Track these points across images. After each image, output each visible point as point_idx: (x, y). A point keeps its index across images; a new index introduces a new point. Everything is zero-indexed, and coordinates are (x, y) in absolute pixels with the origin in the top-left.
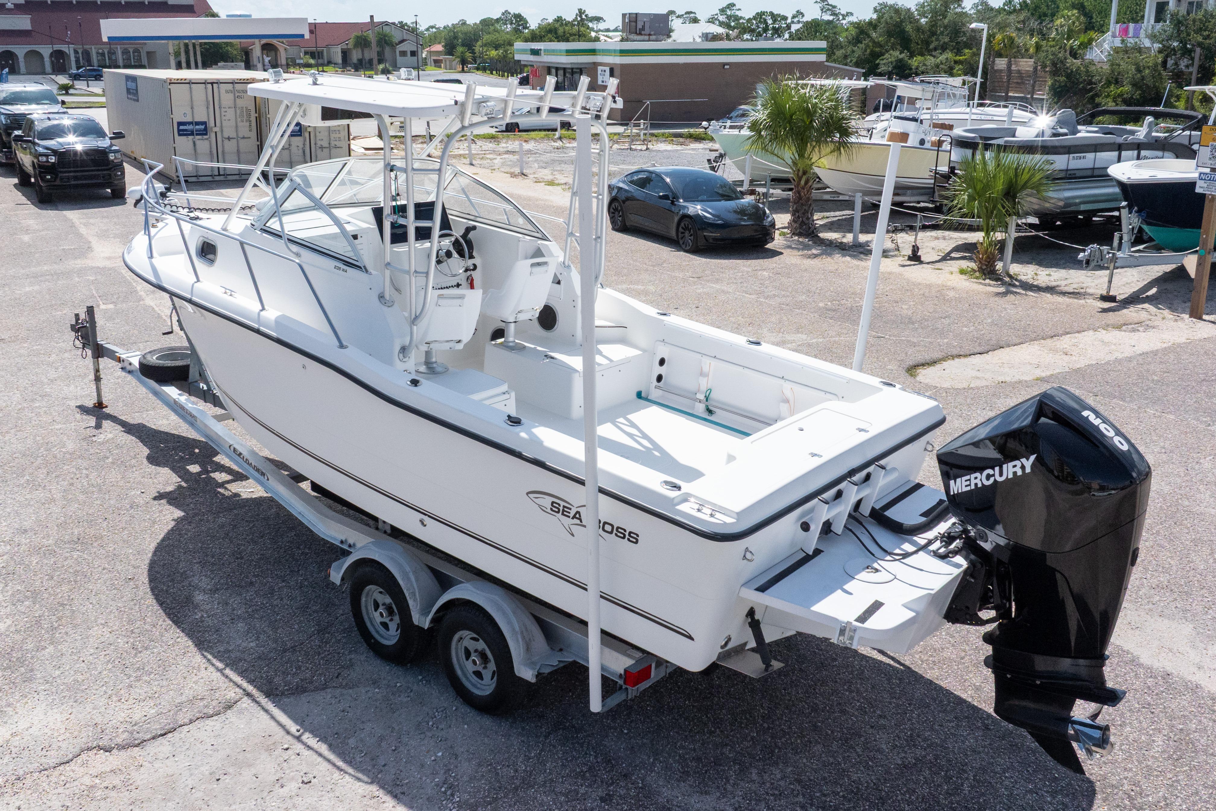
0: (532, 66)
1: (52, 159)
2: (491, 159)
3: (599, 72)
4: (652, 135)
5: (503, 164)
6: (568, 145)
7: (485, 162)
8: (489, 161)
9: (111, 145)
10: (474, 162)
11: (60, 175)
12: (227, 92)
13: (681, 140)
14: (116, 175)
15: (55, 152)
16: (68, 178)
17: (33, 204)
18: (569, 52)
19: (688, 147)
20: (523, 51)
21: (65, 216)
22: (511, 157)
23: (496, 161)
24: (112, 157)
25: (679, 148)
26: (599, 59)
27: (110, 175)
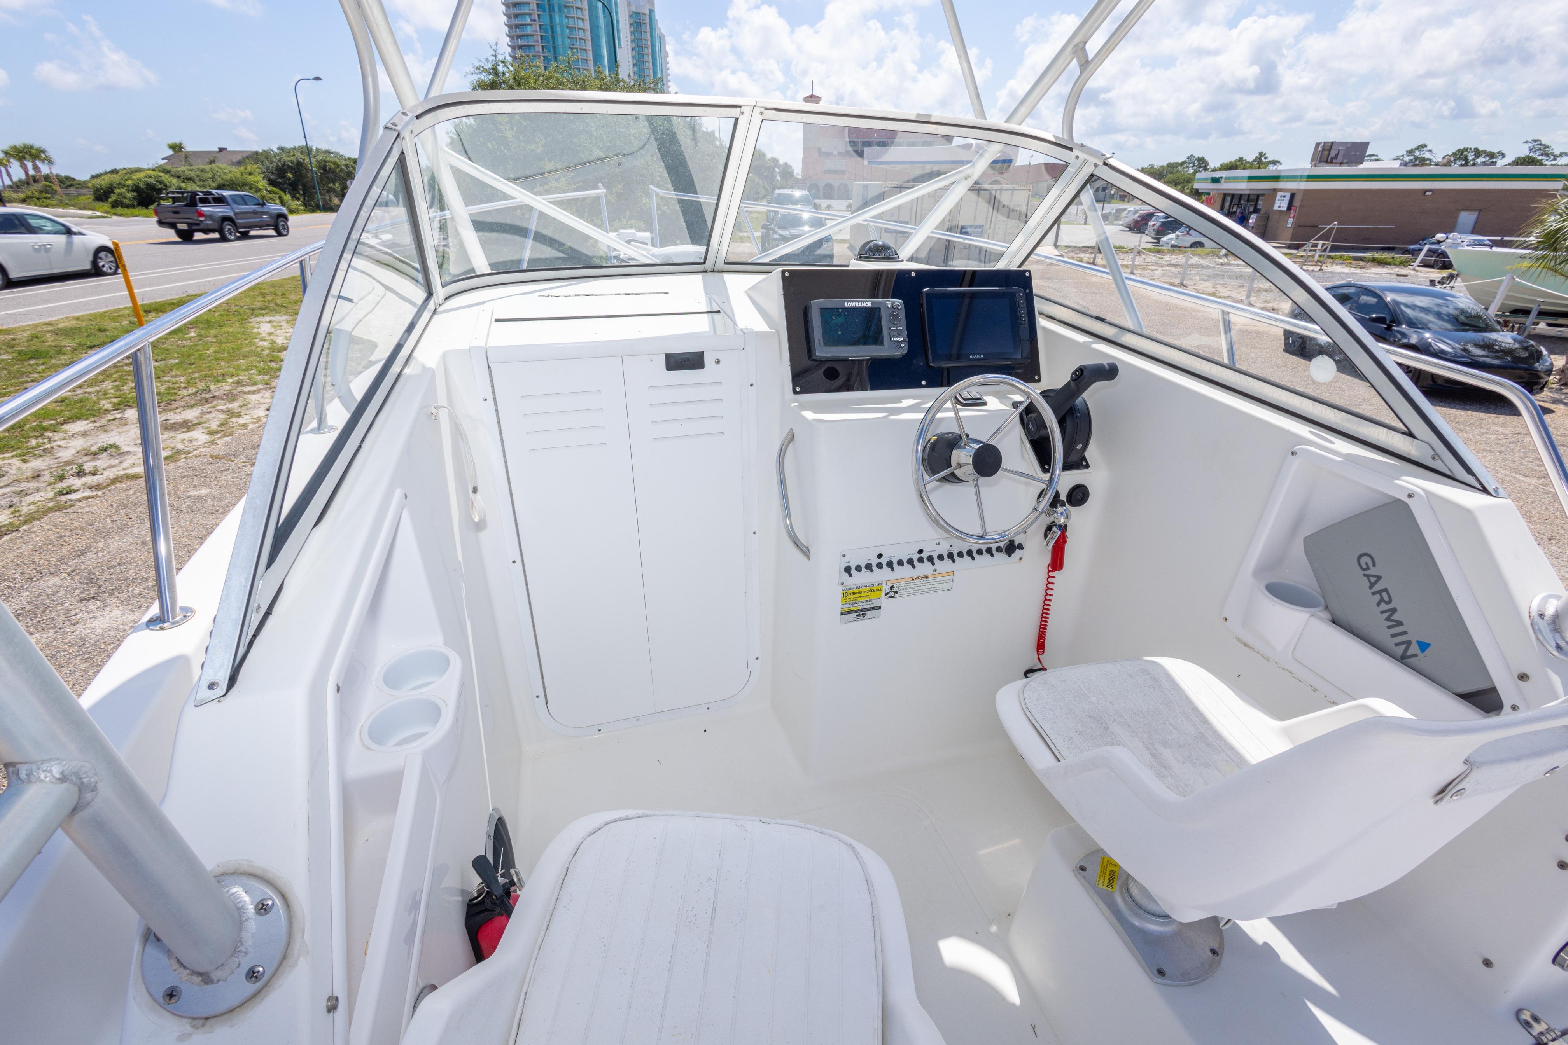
0: (1208, 194)
2: (1152, 270)
3: (1278, 197)
4: (1329, 257)
5: (1163, 275)
6: (1233, 262)
7: (1146, 272)
8: (1149, 271)
10: (1135, 271)
13: (1361, 263)
18: (1251, 179)
19: (1369, 271)
20: (1204, 180)
22: (1173, 269)
23: (1157, 272)
25: (1358, 271)
26: (1281, 185)
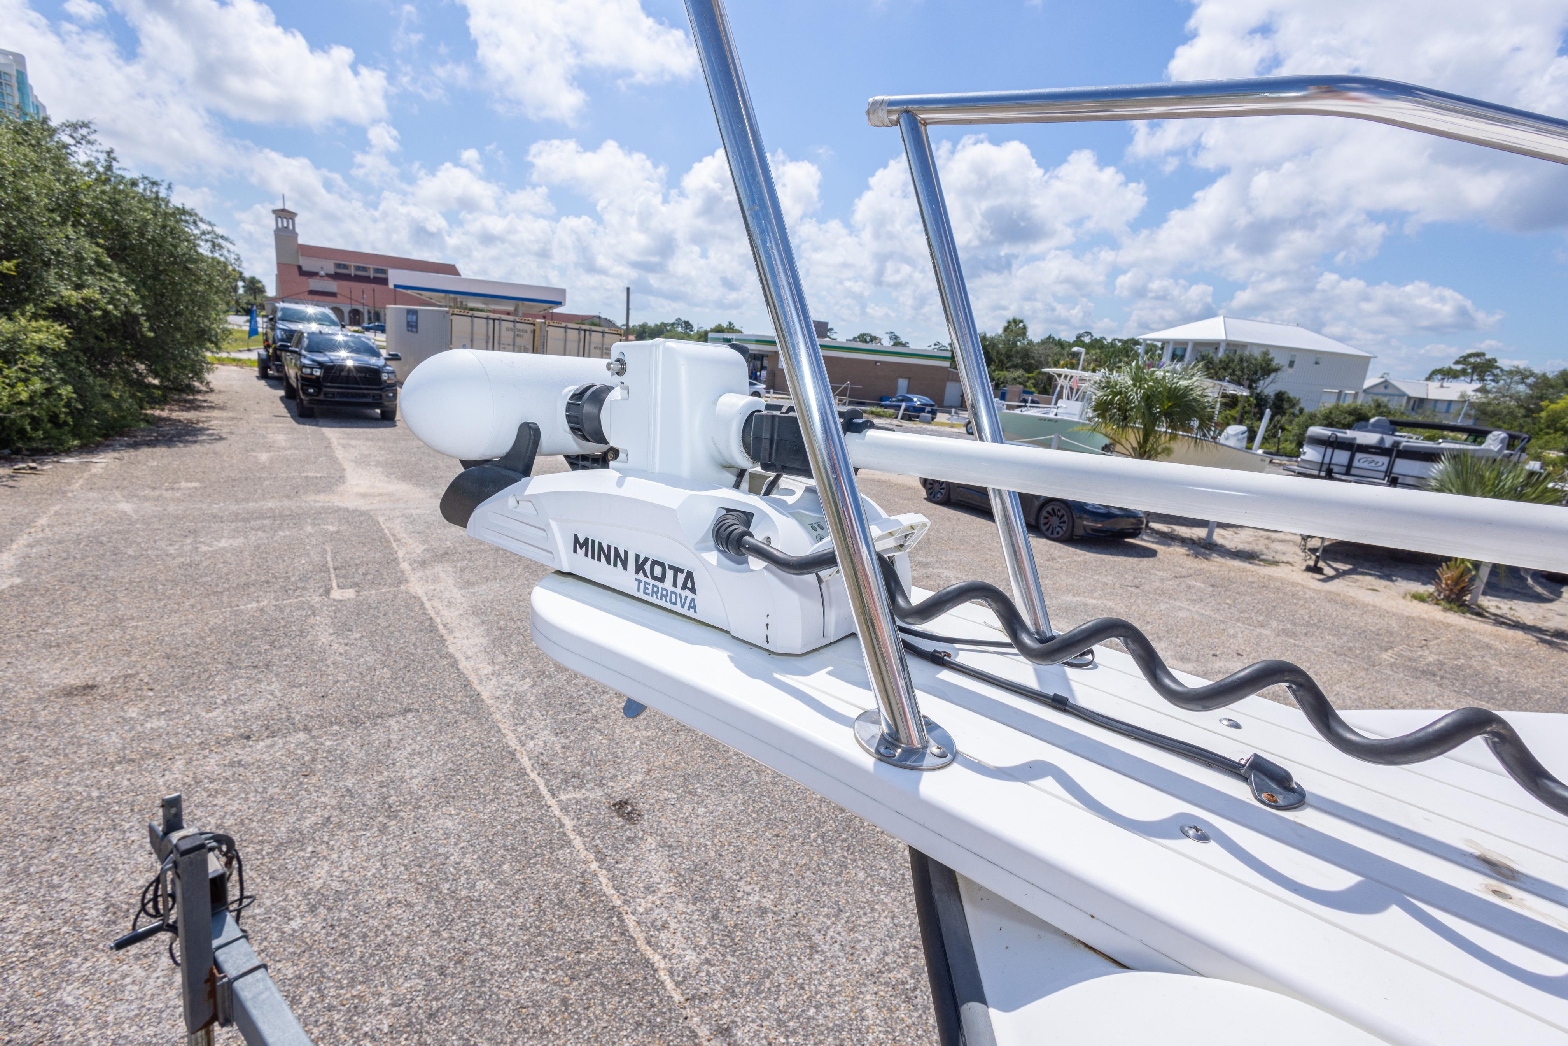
1: (318, 372)
9: (386, 365)
11: (325, 389)
12: (508, 329)
14: (387, 396)
15: (321, 365)
16: (334, 394)
17: (293, 417)
18: (758, 342)
21: (323, 434)
24: (385, 377)
27: (381, 396)
